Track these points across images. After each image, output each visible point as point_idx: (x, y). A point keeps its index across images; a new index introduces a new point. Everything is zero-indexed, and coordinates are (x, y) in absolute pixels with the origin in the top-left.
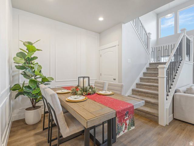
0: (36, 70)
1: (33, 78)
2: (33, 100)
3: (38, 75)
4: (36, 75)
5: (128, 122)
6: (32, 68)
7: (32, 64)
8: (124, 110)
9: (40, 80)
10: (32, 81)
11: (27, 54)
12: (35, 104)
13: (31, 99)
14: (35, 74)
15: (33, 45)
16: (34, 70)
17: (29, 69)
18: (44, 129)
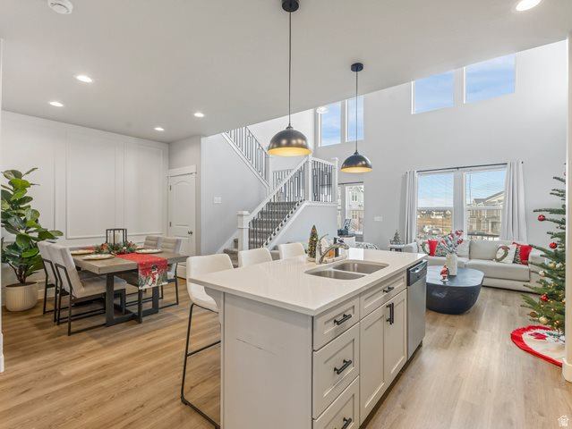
0: (29, 219)
1: (23, 232)
2: (20, 270)
3: (33, 227)
4: (29, 228)
5: (157, 276)
6: (19, 215)
7: (20, 208)
8: (151, 263)
9: (36, 235)
10: (20, 237)
11: (12, 193)
12: (25, 277)
13: (15, 270)
14: (28, 225)
15: (23, 178)
16: (25, 219)
17: (16, 217)
18: (45, 312)
